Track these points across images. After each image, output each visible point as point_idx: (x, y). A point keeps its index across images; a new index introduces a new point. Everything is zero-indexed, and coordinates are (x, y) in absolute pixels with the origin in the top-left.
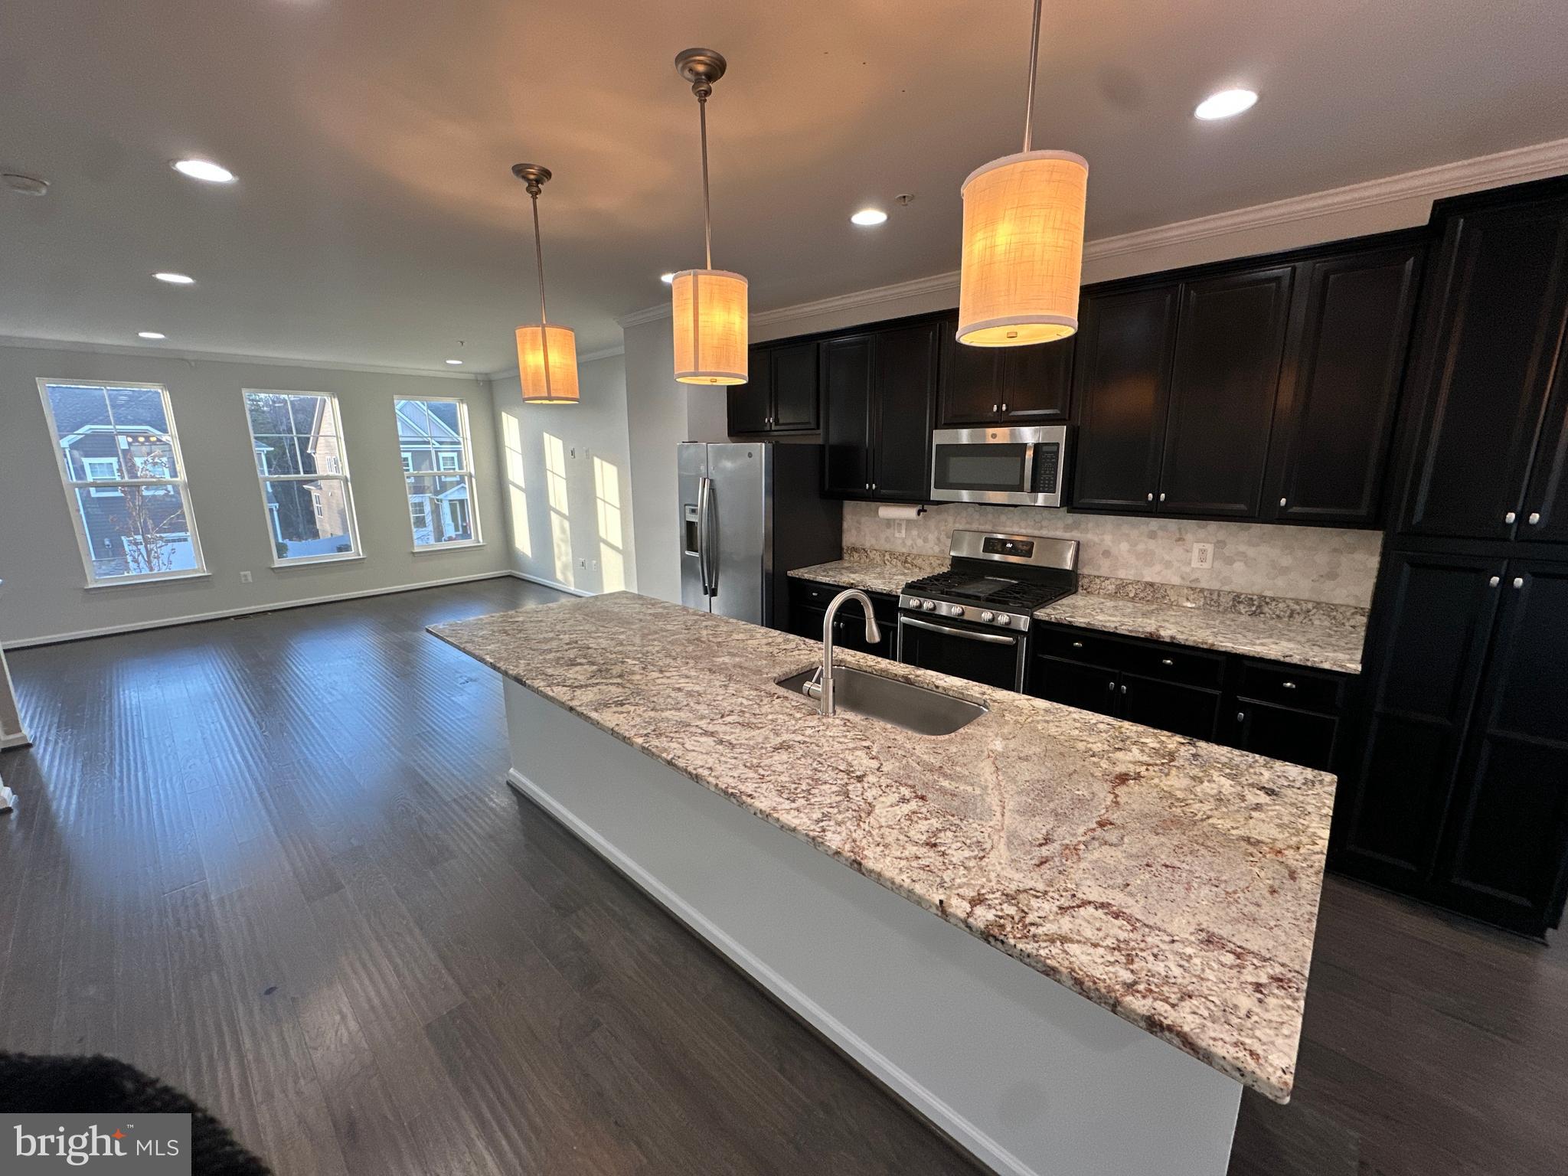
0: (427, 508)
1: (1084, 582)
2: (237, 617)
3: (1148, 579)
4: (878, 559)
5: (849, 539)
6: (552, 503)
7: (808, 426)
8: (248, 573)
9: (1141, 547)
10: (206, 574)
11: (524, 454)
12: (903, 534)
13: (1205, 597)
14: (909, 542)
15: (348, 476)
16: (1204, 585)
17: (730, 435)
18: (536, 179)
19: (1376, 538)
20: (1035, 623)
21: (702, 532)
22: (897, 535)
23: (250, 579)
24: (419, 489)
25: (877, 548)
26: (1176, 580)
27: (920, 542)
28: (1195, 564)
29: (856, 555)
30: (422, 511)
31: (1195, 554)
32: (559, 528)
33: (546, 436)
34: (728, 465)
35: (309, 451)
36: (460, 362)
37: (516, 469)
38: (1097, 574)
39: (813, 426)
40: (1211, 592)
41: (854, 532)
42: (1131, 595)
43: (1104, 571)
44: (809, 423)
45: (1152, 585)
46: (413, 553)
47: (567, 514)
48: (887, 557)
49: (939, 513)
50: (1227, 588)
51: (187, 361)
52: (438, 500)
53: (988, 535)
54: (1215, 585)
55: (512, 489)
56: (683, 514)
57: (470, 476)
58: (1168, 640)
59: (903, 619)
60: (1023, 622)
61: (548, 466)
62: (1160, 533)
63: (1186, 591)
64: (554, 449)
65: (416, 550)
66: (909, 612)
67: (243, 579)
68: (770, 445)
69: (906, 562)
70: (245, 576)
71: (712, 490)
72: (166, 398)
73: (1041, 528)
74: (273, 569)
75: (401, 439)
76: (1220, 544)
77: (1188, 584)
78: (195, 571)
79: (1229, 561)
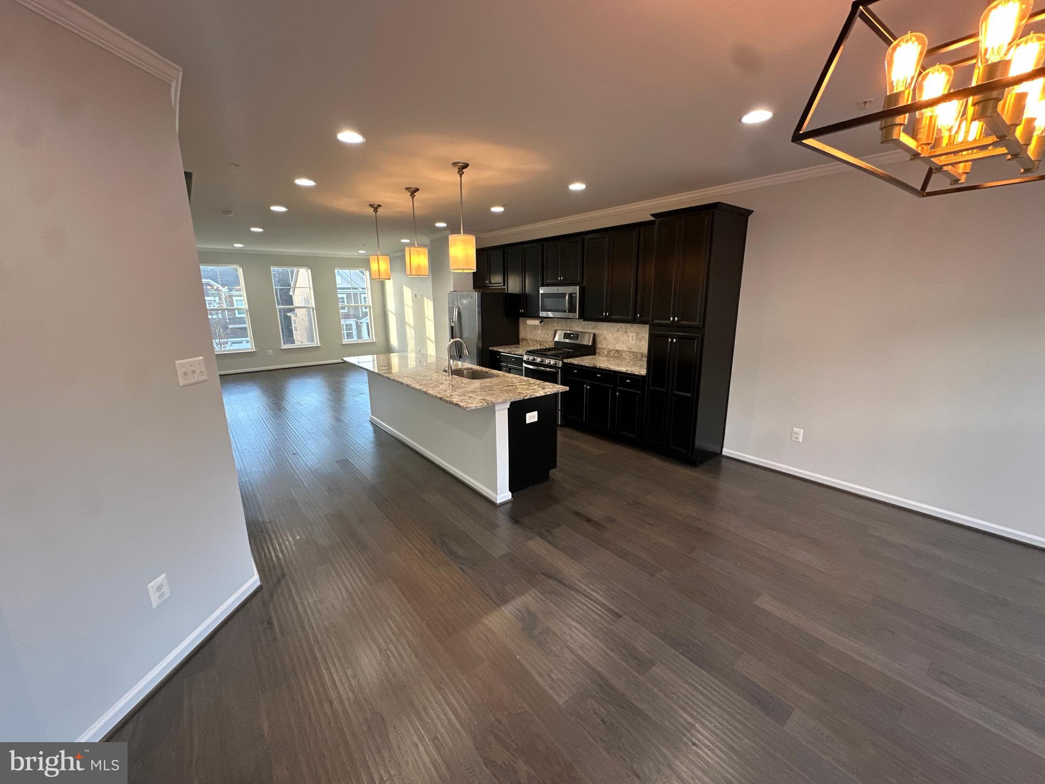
0: (354, 327)
1: (598, 351)
2: (266, 371)
3: (617, 349)
4: (531, 344)
5: (522, 335)
6: (407, 320)
7: (500, 285)
8: (271, 351)
9: (615, 335)
10: (254, 350)
11: (395, 296)
12: (540, 332)
13: (633, 355)
14: (542, 336)
15: (314, 307)
16: (634, 350)
17: (474, 288)
18: (376, 208)
19: (647, 327)
20: (564, 364)
21: (456, 329)
22: (538, 332)
23: (272, 353)
24: (347, 316)
25: (532, 339)
26: (626, 349)
27: (546, 336)
28: (631, 342)
29: (524, 342)
30: (351, 329)
31: (630, 338)
32: (410, 333)
33: (404, 287)
34: (465, 301)
35: (291, 293)
36: (365, 252)
37: (391, 305)
38: (602, 347)
39: (502, 284)
40: (635, 353)
41: (523, 332)
42: (612, 355)
43: (604, 346)
44: (501, 283)
45: (618, 351)
46: (342, 345)
47: (413, 326)
48: (535, 343)
49: (552, 322)
50: (640, 351)
51: (249, 254)
52: (360, 323)
53: (565, 332)
54: (636, 350)
55: (389, 313)
56: (450, 324)
57: (370, 307)
58: (598, 367)
59: (524, 365)
60: (560, 364)
61: (405, 302)
62: (620, 330)
63: (627, 353)
64: (408, 293)
65: (344, 343)
66: (528, 362)
67: (269, 354)
68: (480, 293)
69: (541, 345)
70: (270, 352)
71: (459, 313)
72: (240, 271)
73: (584, 329)
74: (282, 349)
75: (338, 286)
76: (637, 334)
77: (629, 350)
78: (250, 349)
79: (640, 341)
